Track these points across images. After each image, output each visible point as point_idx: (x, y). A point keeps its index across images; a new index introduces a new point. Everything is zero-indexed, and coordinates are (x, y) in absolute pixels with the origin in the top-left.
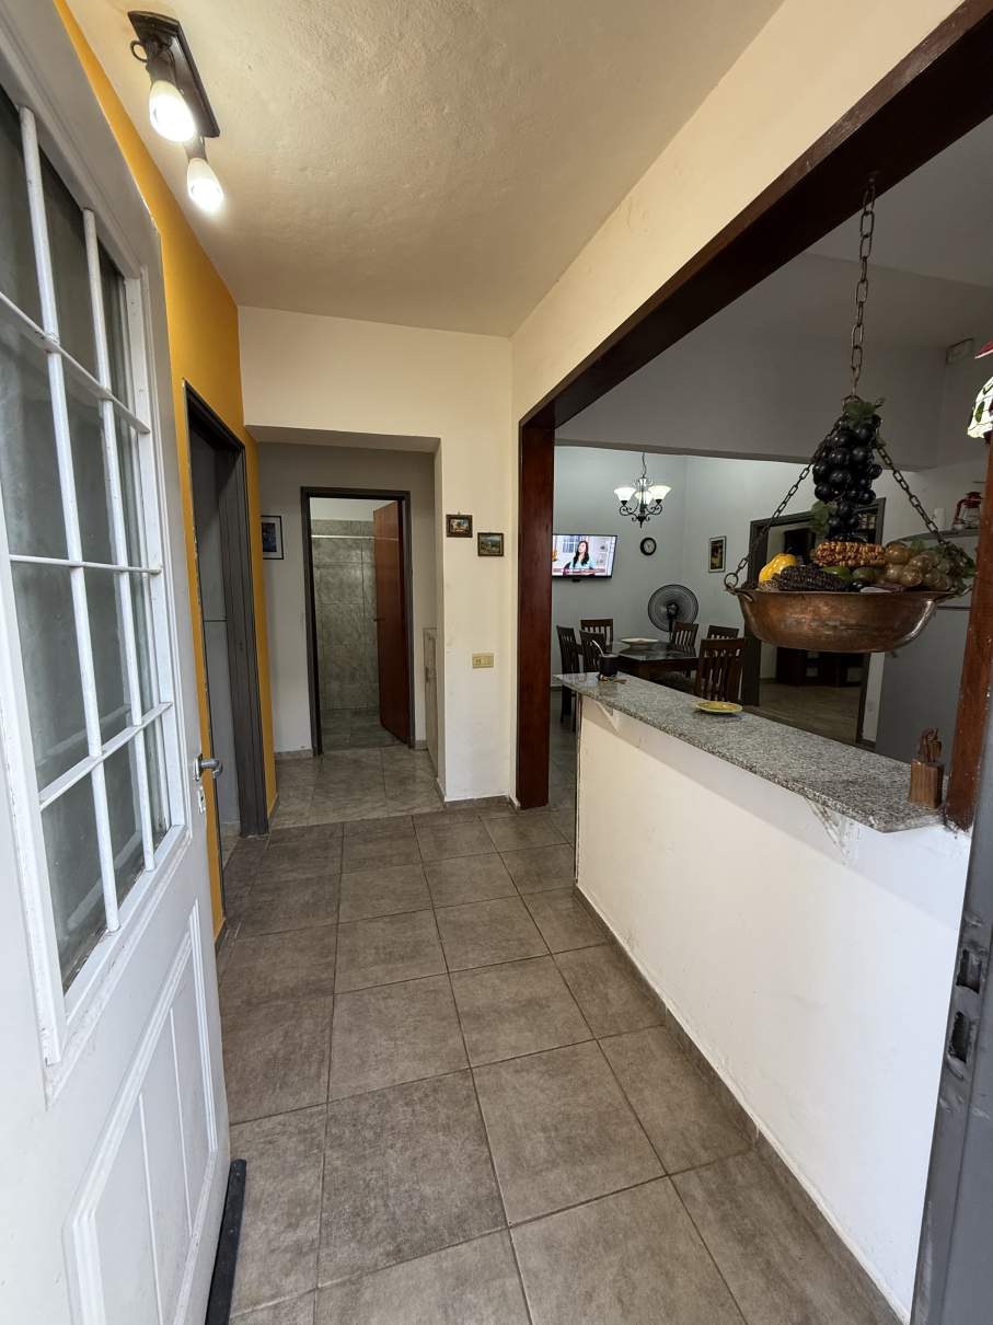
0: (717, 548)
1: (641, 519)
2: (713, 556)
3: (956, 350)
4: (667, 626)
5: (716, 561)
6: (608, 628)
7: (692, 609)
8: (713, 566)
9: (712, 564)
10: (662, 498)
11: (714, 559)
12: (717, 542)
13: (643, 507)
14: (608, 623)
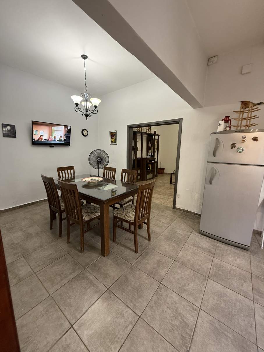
0: (113, 135)
1: (87, 116)
2: (111, 138)
3: (212, 59)
4: (97, 167)
5: (113, 140)
6: (72, 170)
7: (107, 159)
8: (112, 142)
9: (111, 141)
10: (97, 105)
11: (112, 140)
12: (113, 133)
13: (87, 110)
14: (72, 168)
